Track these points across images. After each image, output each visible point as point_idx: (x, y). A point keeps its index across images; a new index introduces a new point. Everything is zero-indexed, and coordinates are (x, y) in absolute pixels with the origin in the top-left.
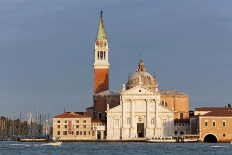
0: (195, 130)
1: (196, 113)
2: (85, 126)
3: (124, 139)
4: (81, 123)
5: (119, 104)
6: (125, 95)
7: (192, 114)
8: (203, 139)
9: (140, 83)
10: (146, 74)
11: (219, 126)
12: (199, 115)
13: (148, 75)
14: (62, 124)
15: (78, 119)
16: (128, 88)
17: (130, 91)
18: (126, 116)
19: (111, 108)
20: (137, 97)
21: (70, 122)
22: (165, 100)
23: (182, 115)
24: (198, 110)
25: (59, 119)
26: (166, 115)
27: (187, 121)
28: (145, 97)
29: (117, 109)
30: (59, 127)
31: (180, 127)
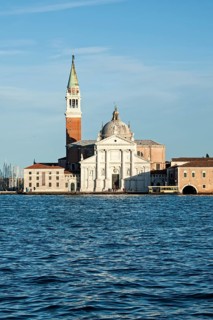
0: (173, 181)
1: (173, 164)
2: (58, 178)
3: (97, 190)
4: (54, 175)
5: (93, 154)
6: (100, 145)
7: (168, 165)
8: (181, 191)
9: (116, 132)
10: (121, 123)
11: (198, 176)
12: (176, 167)
13: (123, 124)
14: (34, 175)
15: (50, 170)
16: (103, 138)
17: (105, 141)
18: (101, 167)
19: (85, 158)
20: (112, 147)
21: (44, 173)
22: (142, 150)
23: (158, 166)
24: (174, 160)
25: (30, 170)
26: (142, 166)
27: (164, 172)
28: (120, 147)
29: (92, 159)
30: (30, 178)
31: (158, 178)
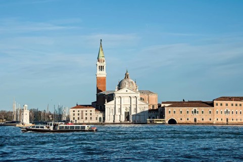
0: (162, 115)
1: (162, 105)
2: (91, 114)
3: (116, 122)
4: (89, 112)
5: (113, 99)
6: (118, 94)
7: (159, 106)
8: (167, 122)
9: (127, 86)
10: (131, 80)
11: (178, 113)
12: (164, 107)
13: (132, 81)
14: (76, 113)
15: (86, 109)
16: (119, 89)
17: (121, 91)
18: (118, 107)
19: (108, 102)
20: (125, 95)
21: (82, 111)
22: (143, 97)
23: (153, 106)
24: (163, 103)
25: (74, 109)
26: (143, 106)
27: (157, 110)
28: (130, 95)
29: (112, 102)
30: (74, 115)
31: (153, 114)
